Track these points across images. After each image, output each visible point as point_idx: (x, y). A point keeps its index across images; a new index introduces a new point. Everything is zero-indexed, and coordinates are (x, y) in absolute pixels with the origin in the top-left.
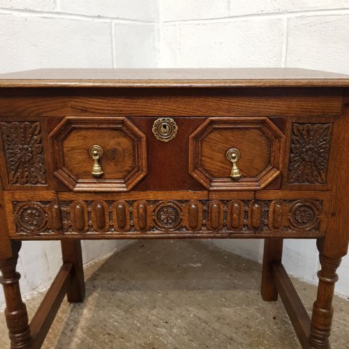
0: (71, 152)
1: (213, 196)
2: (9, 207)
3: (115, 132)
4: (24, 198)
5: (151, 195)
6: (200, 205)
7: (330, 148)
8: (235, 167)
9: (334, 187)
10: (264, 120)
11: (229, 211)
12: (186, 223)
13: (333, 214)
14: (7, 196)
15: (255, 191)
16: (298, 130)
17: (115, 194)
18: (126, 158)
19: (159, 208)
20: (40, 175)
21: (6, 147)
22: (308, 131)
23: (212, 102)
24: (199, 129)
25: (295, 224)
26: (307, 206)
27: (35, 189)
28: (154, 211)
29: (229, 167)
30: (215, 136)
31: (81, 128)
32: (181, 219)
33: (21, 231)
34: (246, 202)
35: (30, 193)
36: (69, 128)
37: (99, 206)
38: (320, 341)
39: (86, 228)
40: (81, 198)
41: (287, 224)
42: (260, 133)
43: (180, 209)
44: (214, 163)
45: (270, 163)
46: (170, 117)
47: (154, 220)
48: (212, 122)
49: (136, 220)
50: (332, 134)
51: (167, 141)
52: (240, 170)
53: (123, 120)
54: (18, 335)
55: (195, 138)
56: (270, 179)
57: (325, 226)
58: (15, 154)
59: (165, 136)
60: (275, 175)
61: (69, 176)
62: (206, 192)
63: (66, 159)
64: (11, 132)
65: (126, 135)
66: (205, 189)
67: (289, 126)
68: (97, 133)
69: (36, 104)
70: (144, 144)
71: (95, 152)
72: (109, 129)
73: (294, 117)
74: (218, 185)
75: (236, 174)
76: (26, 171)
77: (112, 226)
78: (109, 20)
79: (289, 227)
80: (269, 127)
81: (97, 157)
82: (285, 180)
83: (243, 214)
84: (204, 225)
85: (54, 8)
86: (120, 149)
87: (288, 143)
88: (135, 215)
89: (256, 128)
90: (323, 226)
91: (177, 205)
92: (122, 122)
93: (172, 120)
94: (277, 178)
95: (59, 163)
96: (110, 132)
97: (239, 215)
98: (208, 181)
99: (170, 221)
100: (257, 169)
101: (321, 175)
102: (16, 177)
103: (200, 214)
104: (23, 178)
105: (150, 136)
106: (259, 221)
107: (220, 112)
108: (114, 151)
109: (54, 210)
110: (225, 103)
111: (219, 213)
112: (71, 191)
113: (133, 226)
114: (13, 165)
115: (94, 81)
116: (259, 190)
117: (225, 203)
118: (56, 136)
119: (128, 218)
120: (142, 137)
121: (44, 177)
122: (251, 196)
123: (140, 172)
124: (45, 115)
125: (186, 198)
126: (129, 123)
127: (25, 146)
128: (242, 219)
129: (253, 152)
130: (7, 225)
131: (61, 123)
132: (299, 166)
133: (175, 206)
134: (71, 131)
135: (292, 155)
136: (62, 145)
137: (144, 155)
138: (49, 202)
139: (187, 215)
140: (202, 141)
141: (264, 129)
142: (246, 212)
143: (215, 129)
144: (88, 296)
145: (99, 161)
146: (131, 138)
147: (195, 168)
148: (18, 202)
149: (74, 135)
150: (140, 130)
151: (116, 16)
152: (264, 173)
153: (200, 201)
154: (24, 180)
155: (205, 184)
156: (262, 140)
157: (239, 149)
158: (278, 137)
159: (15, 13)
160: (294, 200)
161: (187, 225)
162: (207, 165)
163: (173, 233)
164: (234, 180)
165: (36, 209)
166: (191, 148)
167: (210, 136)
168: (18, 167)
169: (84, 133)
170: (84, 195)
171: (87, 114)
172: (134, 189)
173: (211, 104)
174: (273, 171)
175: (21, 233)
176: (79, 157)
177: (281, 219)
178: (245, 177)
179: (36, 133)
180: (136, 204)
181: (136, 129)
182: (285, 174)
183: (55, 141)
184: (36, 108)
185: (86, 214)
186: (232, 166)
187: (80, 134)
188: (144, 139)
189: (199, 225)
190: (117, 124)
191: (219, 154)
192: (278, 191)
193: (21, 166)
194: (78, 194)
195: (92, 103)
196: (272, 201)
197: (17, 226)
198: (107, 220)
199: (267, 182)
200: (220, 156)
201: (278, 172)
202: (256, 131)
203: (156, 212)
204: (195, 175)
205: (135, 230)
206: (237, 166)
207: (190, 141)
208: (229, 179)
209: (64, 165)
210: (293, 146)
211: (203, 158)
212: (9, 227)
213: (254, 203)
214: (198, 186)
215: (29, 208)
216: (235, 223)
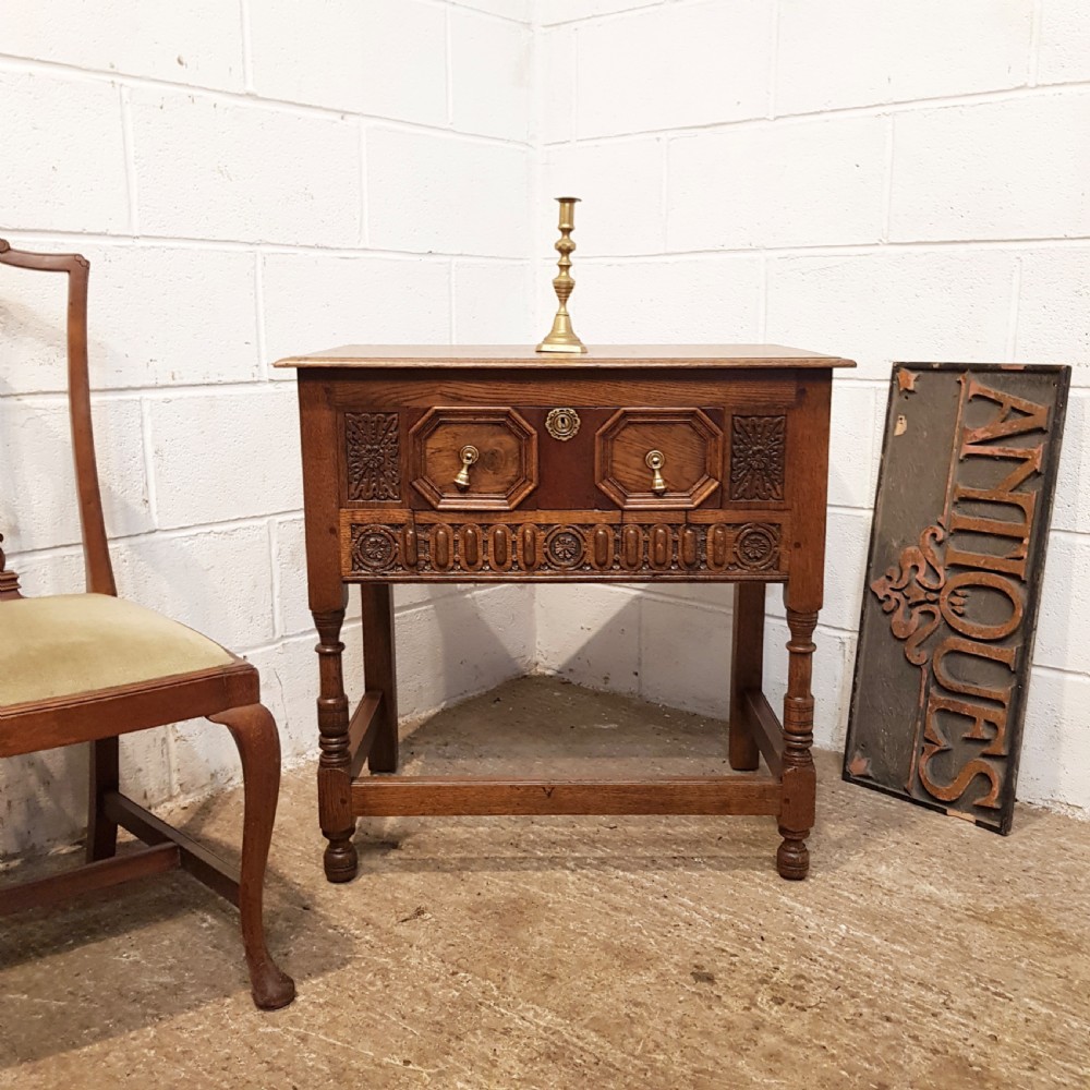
0: (437, 454)
1: (629, 518)
2: (345, 532)
3: (496, 428)
4: (367, 519)
5: (543, 517)
6: (611, 532)
7: (784, 450)
8: (658, 476)
9: (795, 505)
10: (694, 412)
11: (651, 541)
12: (590, 558)
13: (798, 545)
14: (345, 516)
15: (686, 510)
16: (741, 426)
17: (493, 514)
18: (509, 464)
19: (553, 535)
20: (393, 487)
21: (350, 447)
22: (754, 427)
23: (625, 388)
24: (609, 423)
25: (744, 561)
26: (760, 534)
27: (384, 506)
28: (546, 540)
29: (648, 477)
30: (630, 433)
31: (451, 423)
32: (585, 553)
33: (360, 568)
34: (675, 527)
35: (377, 513)
36: (437, 421)
37: (470, 531)
38: (796, 754)
39: (451, 565)
40: (447, 520)
41: (733, 560)
42: (691, 429)
43: (582, 535)
44: (629, 470)
45: (705, 471)
46: (571, 407)
47: (546, 554)
48: (626, 414)
49: (520, 553)
50: (785, 430)
51: (565, 439)
52: (666, 481)
53: (508, 412)
54: (334, 740)
55: (603, 435)
56: (706, 494)
57: (787, 562)
58: (361, 457)
59: (563, 433)
60: (713, 487)
61: (432, 488)
62: (619, 512)
63: (429, 464)
64: (357, 427)
65: (511, 432)
66: (618, 507)
67: (728, 420)
68: (473, 429)
69: (395, 390)
70: (535, 443)
71: (469, 455)
72: (488, 423)
73: (732, 408)
74: (636, 502)
75: (660, 485)
76: (374, 481)
77: (485, 563)
78: (447, 259)
79: (735, 564)
80: (702, 421)
81: (470, 462)
82: (726, 494)
83: (670, 544)
84: (616, 562)
85: (359, 241)
86: (502, 451)
87: (728, 444)
88: (520, 545)
89: (685, 423)
90: (785, 563)
91: (579, 533)
92: (507, 414)
93: (572, 411)
94: (714, 492)
95: (420, 471)
96: (490, 428)
97: (666, 544)
98: (621, 496)
99: (569, 556)
100: (688, 480)
101: (775, 489)
102: (359, 489)
103: (611, 545)
104: (368, 491)
105: (543, 432)
106: (692, 554)
107: (637, 400)
108: (493, 454)
109: (408, 536)
110: (642, 388)
111: (637, 542)
112: (434, 509)
113: (517, 562)
114: (356, 473)
115: (475, 360)
116: (691, 509)
117: (644, 529)
118: (417, 434)
119: (509, 550)
120: (532, 435)
121: (397, 489)
122: (680, 518)
123: (528, 482)
124: (406, 404)
125: (591, 522)
126: (516, 415)
127: (376, 447)
128: (670, 552)
129: (682, 455)
130: (340, 559)
131: (427, 415)
132: (745, 475)
133: (575, 533)
134: (437, 426)
135: (735, 460)
136: (426, 444)
137: (535, 459)
138: (402, 525)
139: (592, 546)
140: (613, 440)
141: (694, 424)
142: (675, 542)
143: (630, 423)
144: (404, 764)
145: (470, 467)
146: (516, 436)
147: (604, 477)
148: (359, 525)
149: (441, 433)
150: (530, 424)
151: (459, 252)
152: (698, 485)
153: (611, 525)
154: (370, 494)
155: (617, 501)
156: (695, 439)
157: (663, 452)
158: (715, 435)
159: (301, 252)
160: (742, 525)
161: (593, 562)
162: (621, 474)
163: (572, 574)
164: (658, 494)
165: (382, 535)
166: (598, 449)
167: (624, 433)
168: (362, 476)
169: (454, 429)
170: (451, 515)
171: (460, 403)
172: (518, 508)
173: (623, 390)
174: (709, 483)
175: (359, 572)
176: (446, 462)
177: (725, 551)
178: (672, 491)
179: (392, 428)
180: (520, 529)
181: (524, 423)
182: (727, 486)
183: (416, 440)
184: (395, 396)
185: (451, 542)
186: (654, 475)
187: (448, 430)
188: (535, 437)
189: (610, 561)
190: (499, 416)
191: (636, 459)
192: (717, 511)
193: (367, 474)
194: (442, 514)
195: (469, 388)
196: (710, 525)
197: (354, 560)
198: (480, 553)
199: (702, 498)
200: (638, 461)
201: (717, 484)
202: (685, 427)
203: (549, 541)
204: (603, 487)
205: (520, 568)
206: (661, 474)
207: (597, 439)
208: (651, 495)
209: (425, 474)
210: (735, 447)
211: (615, 465)
212: (343, 562)
213: (686, 528)
214: (608, 504)
215: (373, 535)
216: (660, 558)
